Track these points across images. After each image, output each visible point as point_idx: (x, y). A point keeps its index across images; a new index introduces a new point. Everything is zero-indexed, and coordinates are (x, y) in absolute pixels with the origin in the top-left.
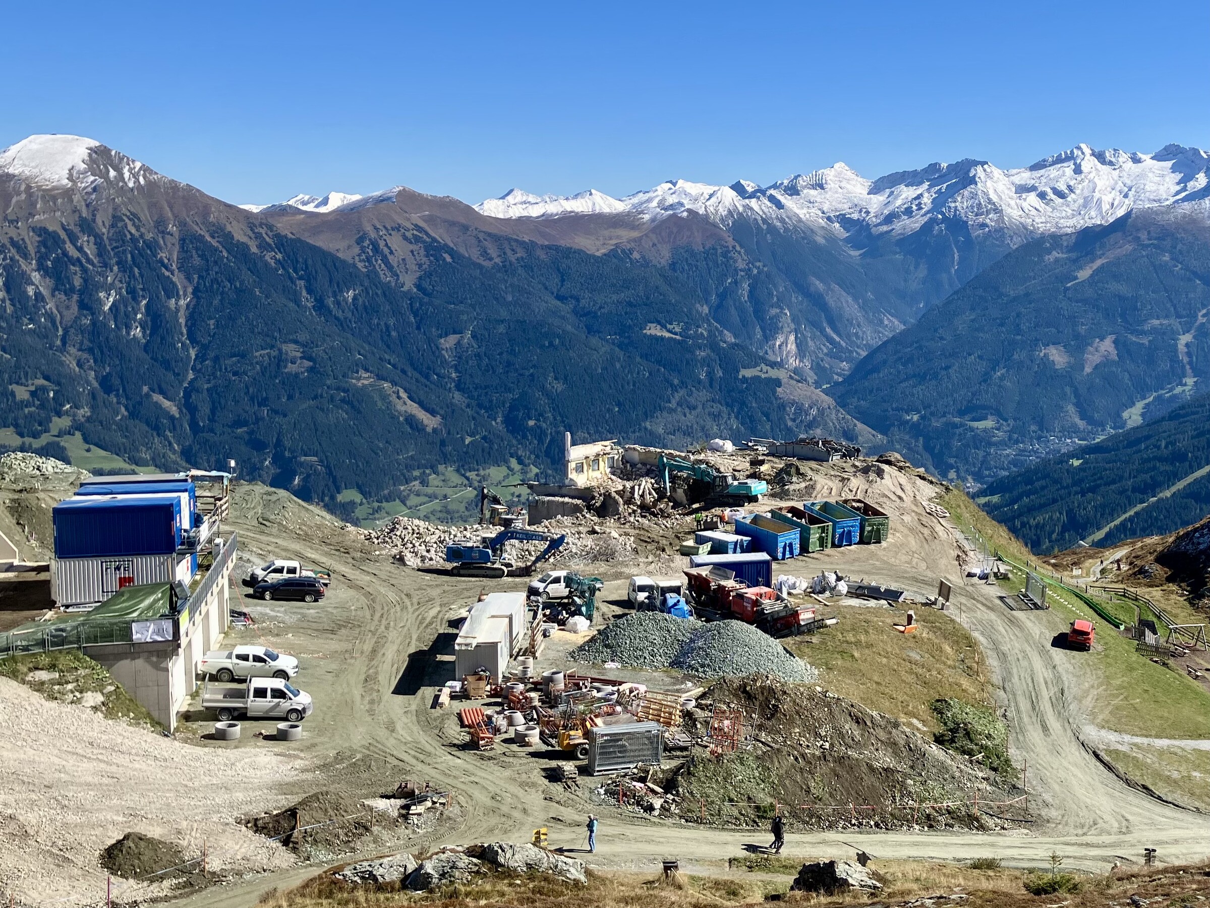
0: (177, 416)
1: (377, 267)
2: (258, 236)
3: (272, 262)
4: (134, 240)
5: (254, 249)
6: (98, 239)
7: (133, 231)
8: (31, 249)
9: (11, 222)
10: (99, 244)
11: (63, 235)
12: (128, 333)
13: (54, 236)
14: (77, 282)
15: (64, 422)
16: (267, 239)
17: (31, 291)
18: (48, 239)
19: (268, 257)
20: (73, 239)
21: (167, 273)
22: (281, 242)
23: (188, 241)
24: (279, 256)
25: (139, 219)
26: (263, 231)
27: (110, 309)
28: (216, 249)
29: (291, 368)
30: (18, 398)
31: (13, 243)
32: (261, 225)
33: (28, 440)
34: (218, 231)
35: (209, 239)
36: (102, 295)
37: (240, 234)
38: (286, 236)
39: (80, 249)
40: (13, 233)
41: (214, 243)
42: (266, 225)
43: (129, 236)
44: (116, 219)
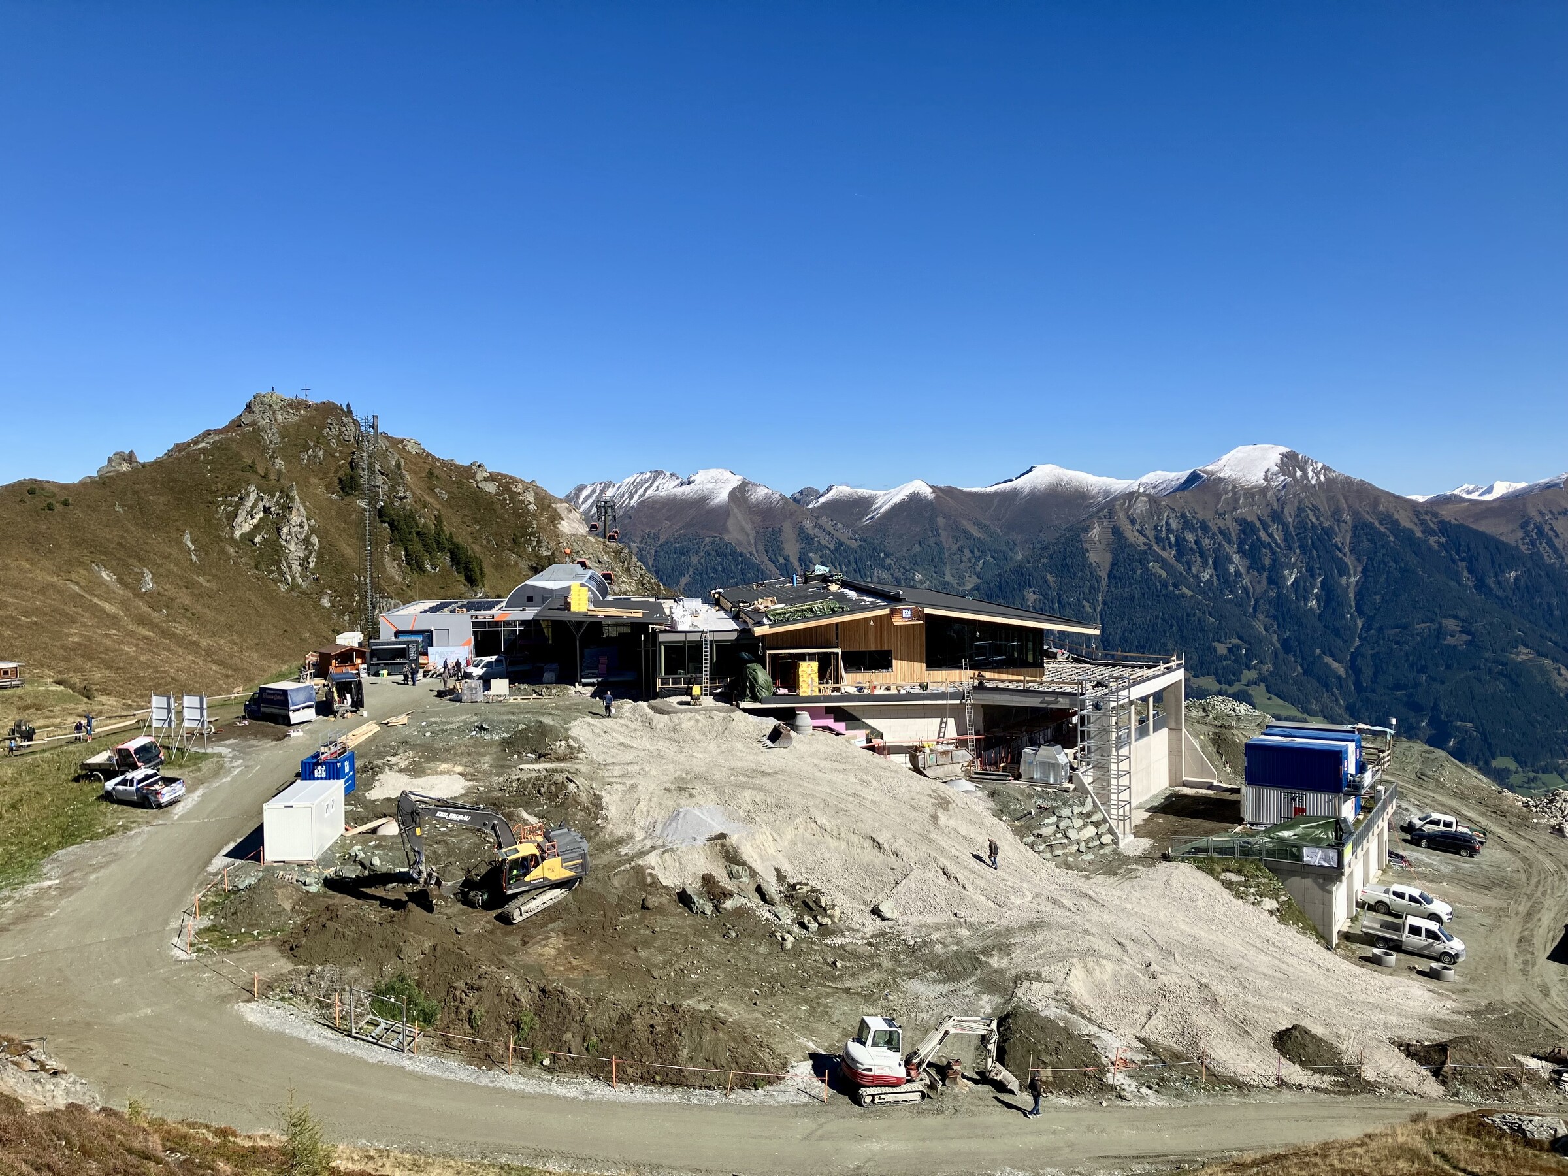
0: (1344, 676)
1: (1541, 549)
2: (1423, 522)
3: (1436, 546)
4: (1314, 527)
5: (1419, 534)
6: (1285, 526)
7: (1314, 520)
8: (1234, 536)
9: (1220, 515)
10: (1286, 532)
11: (1258, 523)
12: (1306, 604)
13: (1251, 525)
14: (1267, 562)
15: (1251, 675)
16: (1432, 525)
17: (1232, 569)
18: (1247, 528)
19: (1432, 541)
20: (1266, 527)
21: (1340, 555)
22: (1445, 528)
23: (1360, 527)
24: (1442, 540)
25: (1319, 510)
26: (1428, 518)
27: (1292, 584)
28: (1384, 535)
29: (1450, 640)
30: (1219, 653)
31: (1221, 531)
32: (1426, 513)
33: (1224, 687)
34: (1388, 520)
35: (1378, 525)
36: (1286, 572)
37: (1405, 520)
38: (1449, 522)
39: (1271, 536)
40: (1221, 523)
41: (1383, 529)
42: (1431, 513)
43: (1310, 525)
44: (1300, 510)
